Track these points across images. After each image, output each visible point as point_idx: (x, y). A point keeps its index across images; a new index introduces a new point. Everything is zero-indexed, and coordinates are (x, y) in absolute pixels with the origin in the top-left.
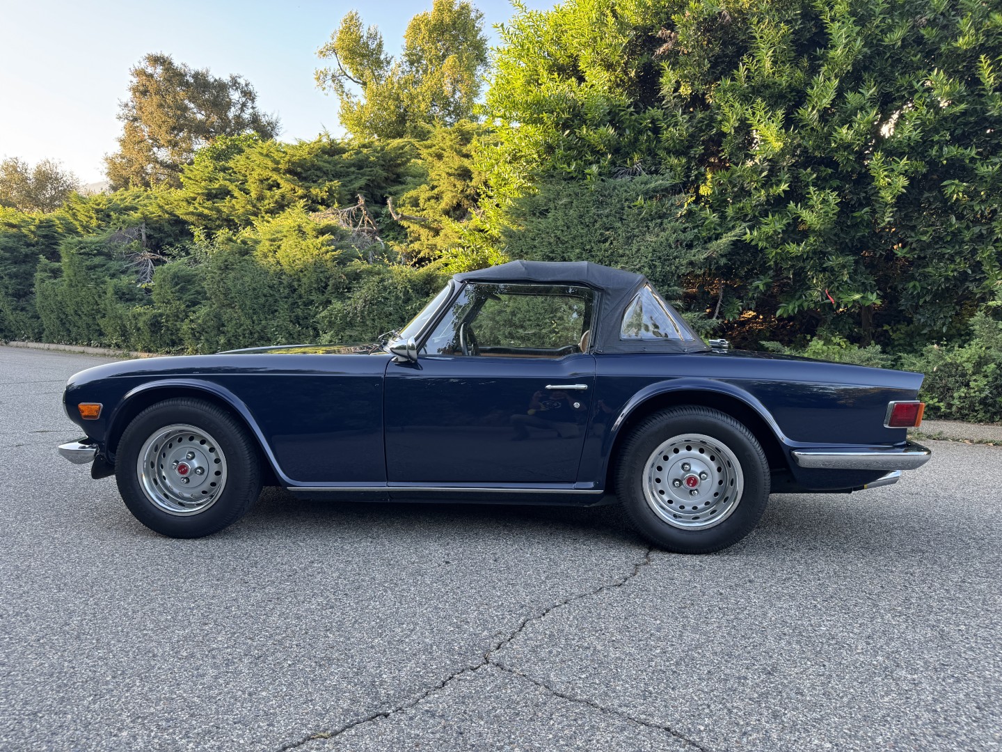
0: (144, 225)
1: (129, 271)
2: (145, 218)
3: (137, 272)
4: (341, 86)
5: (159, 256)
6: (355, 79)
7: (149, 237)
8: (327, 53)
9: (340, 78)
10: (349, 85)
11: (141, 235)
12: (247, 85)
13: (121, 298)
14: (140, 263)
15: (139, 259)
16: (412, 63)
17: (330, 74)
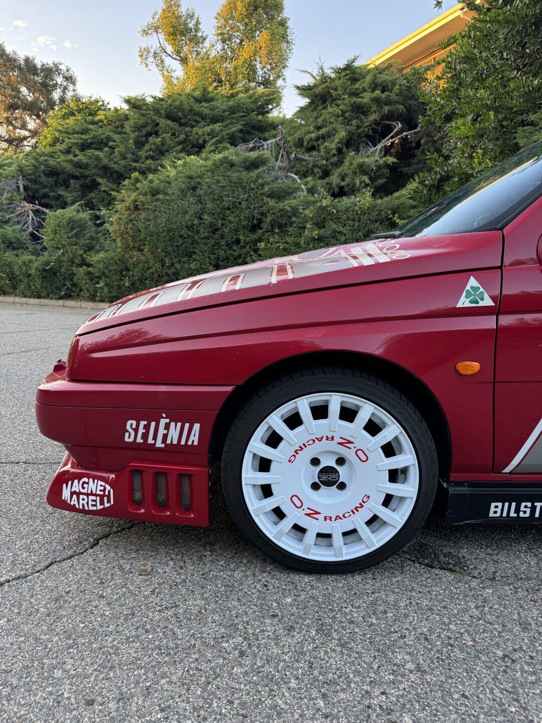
0: (21, 177)
1: (11, 221)
2: (21, 170)
3: (18, 222)
4: (162, 61)
5: (38, 207)
6: (174, 56)
7: (26, 188)
8: (149, 32)
9: (161, 54)
10: (168, 61)
11: (18, 187)
12: (68, 71)
13: (8, 247)
14: (20, 214)
15: (19, 210)
16: (224, 41)
17: (152, 51)
